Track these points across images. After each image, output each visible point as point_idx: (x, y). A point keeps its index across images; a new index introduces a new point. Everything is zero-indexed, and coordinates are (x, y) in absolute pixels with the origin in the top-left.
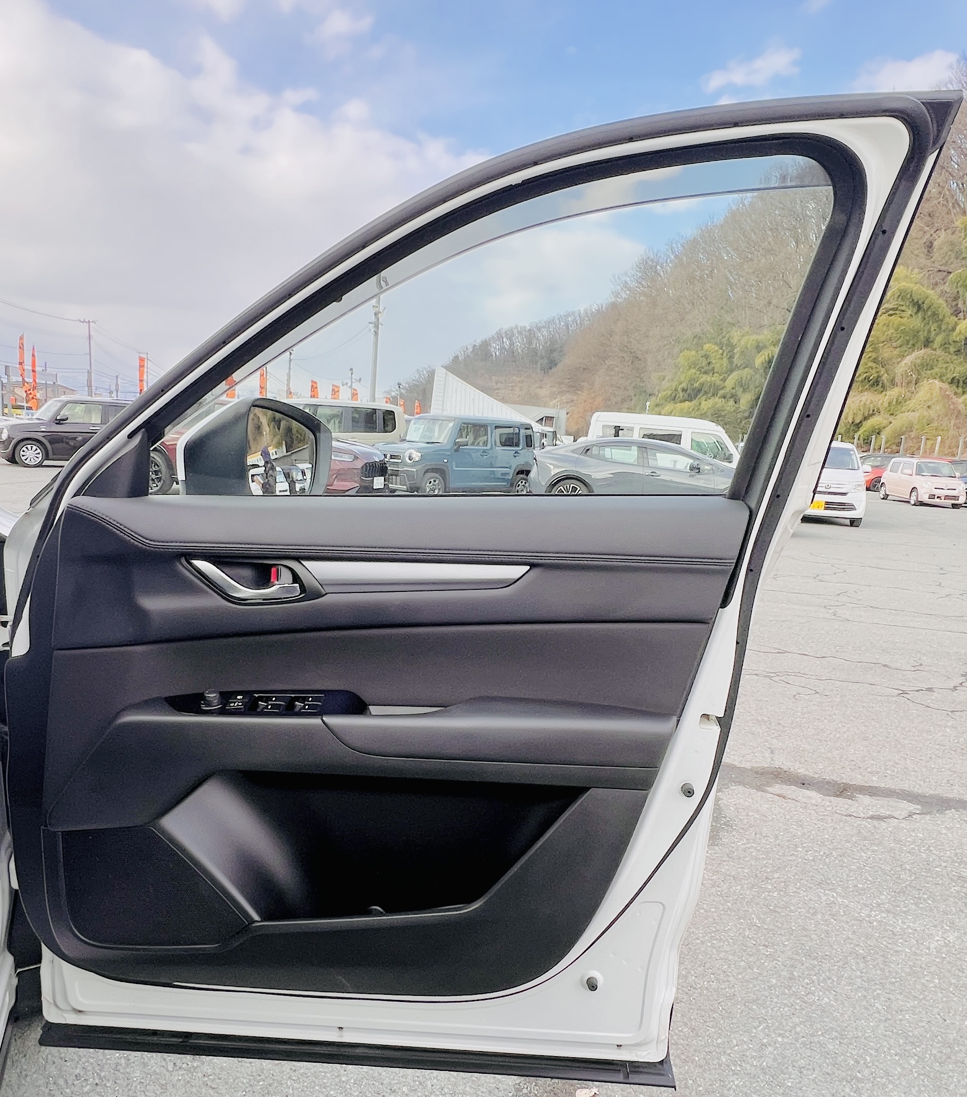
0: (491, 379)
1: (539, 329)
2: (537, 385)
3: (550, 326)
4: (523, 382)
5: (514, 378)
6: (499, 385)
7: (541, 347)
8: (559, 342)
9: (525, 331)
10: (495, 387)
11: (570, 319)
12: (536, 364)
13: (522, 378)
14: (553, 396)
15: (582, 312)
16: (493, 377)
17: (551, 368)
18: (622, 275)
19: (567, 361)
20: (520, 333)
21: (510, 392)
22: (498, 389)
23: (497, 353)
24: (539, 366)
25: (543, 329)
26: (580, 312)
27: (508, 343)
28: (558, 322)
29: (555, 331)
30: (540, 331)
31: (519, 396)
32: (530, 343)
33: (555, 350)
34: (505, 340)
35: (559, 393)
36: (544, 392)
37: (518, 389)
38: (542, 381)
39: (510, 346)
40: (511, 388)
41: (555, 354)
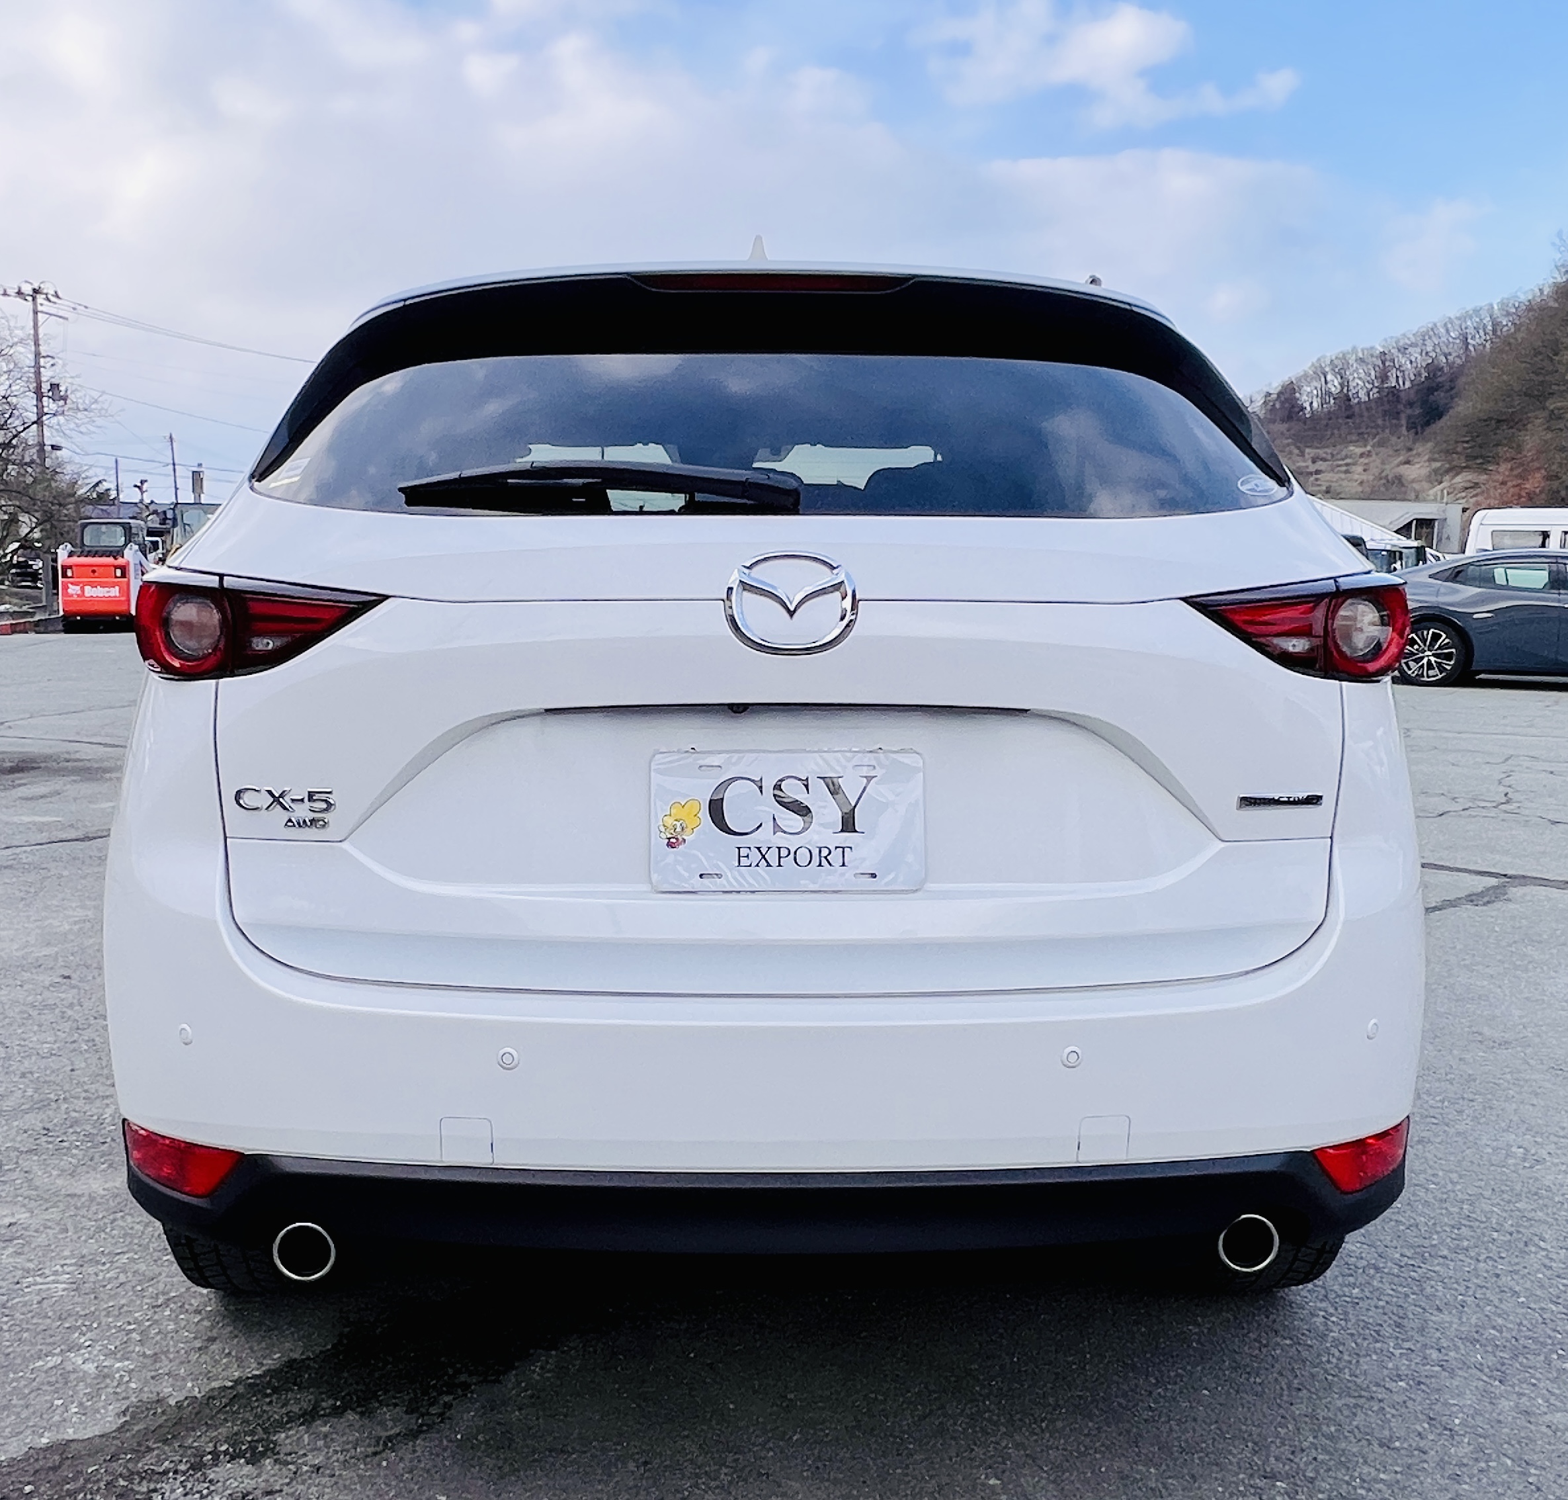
0: (1302, 454)
1: (1403, 350)
2: (1401, 458)
3: (1428, 342)
4: (1369, 454)
5: (1352, 448)
6: (1320, 465)
7: (1408, 384)
8: (1445, 370)
9: (1372, 356)
10: (1312, 468)
11: (1469, 323)
12: (1398, 419)
13: (1369, 448)
14: (1436, 477)
15: (1496, 307)
16: (1307, 450)
17: (1428, 424)
19: (1464, 408)
20: (1361, 360)
21: (1343, 476)
22: (1318, 472)
23: (1315, 405)
24: (1404, 422)
25: (1410, 350)
26: (1493, 308)
27: (1336, 383)
28: (1443, 331)
29: (1438, 350)
30: (1404, 354)
31: (1361, 483)
32: (1384, 377)
33: (1438, 387)
34: (1329, 377)
35: (1447, 471)
36: (1416, 471)
37: (1360, 469)
38: (1410, 450)
39: (1342, 389)
40: (1344, 468)
41: (1440, 397)
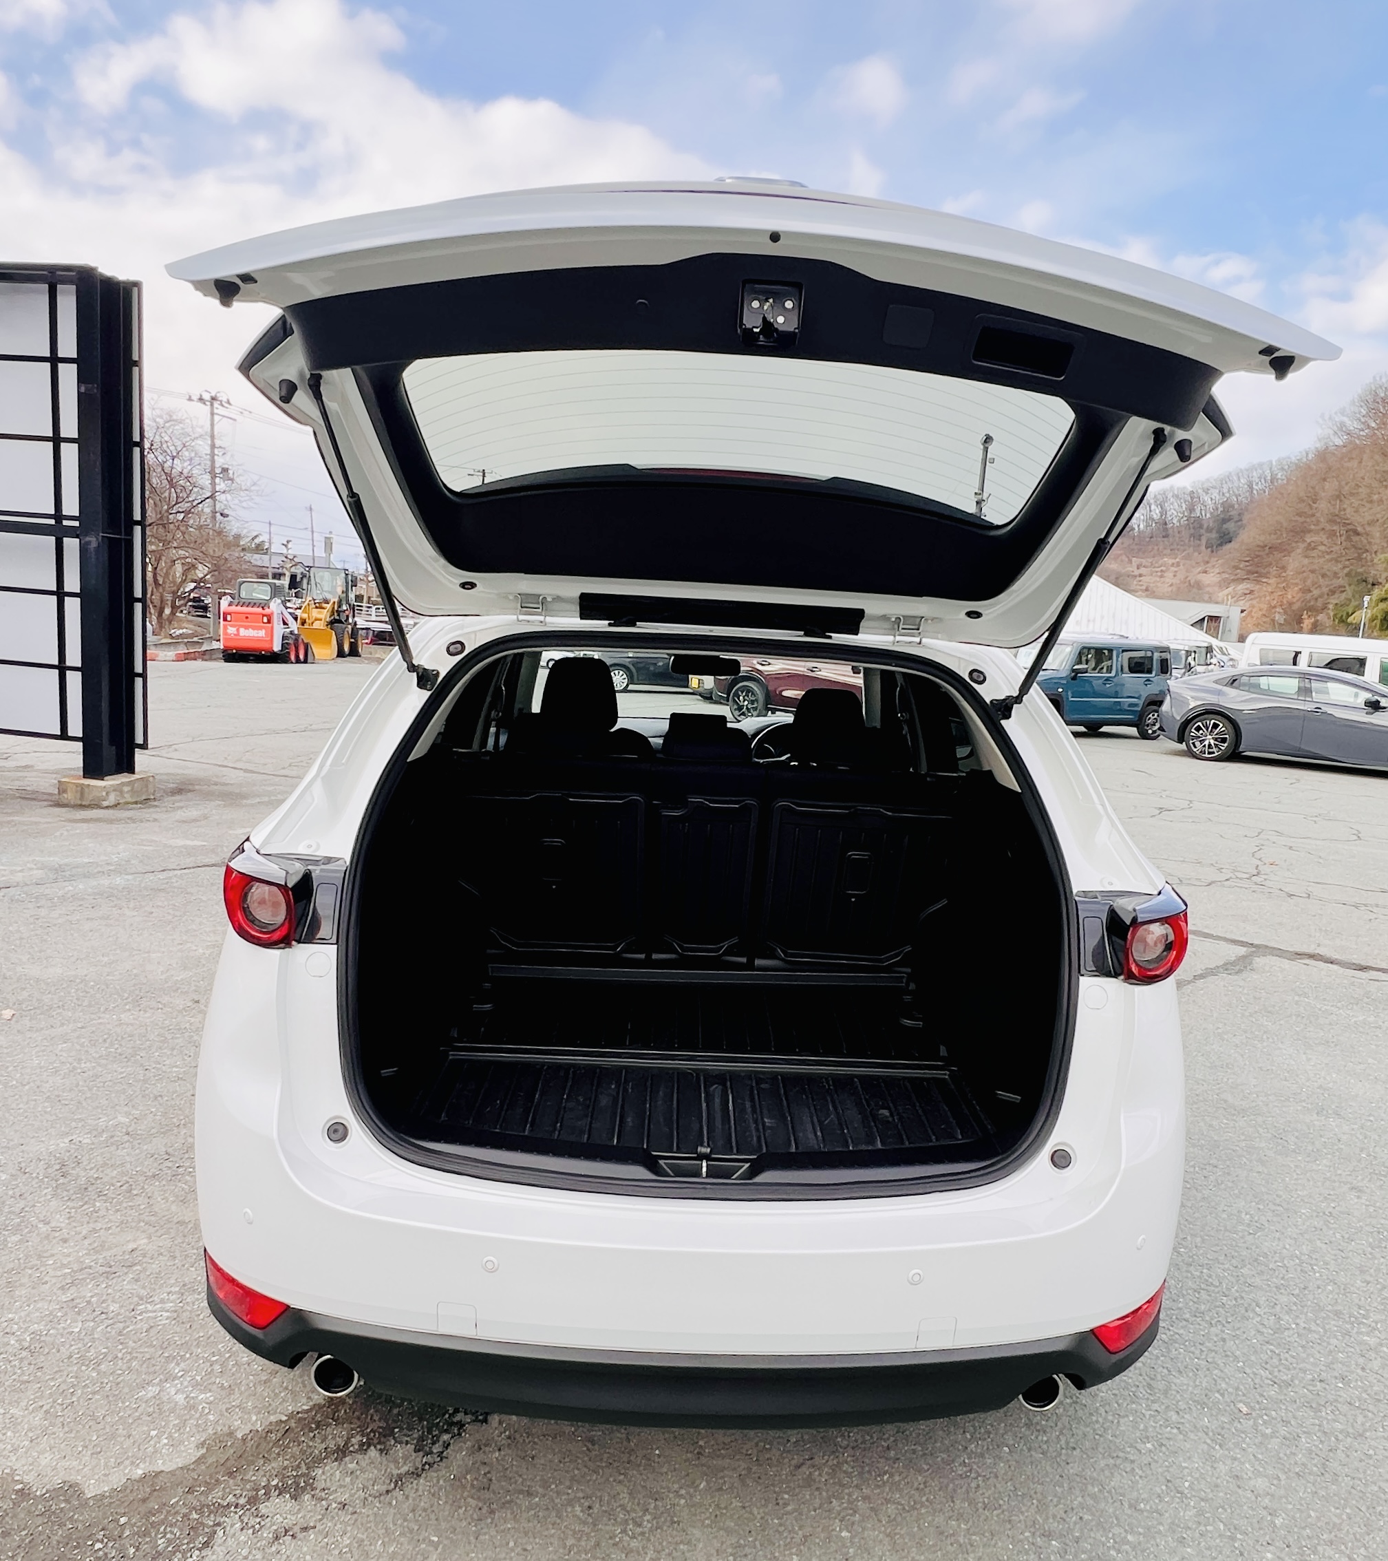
0: (1130, 561)
1: (1206, 491)
2: (1200, 569)
3: (1225, 486)
4: (1178, 564)
5: (1166, 559)
6: (1143, 571)
7: (1208, 515)
8: (1236, 506)
9: (1184, 493)
10: (1137, 572)
11: (1255, 474)
12: (1200, 540)
13: (1177, 560)
14: (1224, 584)
15: (1274, 463)
16: (1134, 559)
17: (1221, 545)
18: (1336, 413)
19: (1248, 537)
20: (1176, 496)
21: (1158, 579)
22: (1140, 575)
23: (1142, 526)
24: (1204, 542)
25: (1212, 490)
26: (1272, 464)
27: (1157, 512)
28: (1235, 478)
29: (1231, 492)
30: (1207, 493)
31: (1171, 585)
32: (1191, 510)
33: (1229, 519)
34: (1153, 507)
35: (1233, 580)
36: (1210, 579)
37: (1171, 575)
38: (1208, 562)
39: (1162, 516)
40: (1159, 574)
41: (1230, 526)
